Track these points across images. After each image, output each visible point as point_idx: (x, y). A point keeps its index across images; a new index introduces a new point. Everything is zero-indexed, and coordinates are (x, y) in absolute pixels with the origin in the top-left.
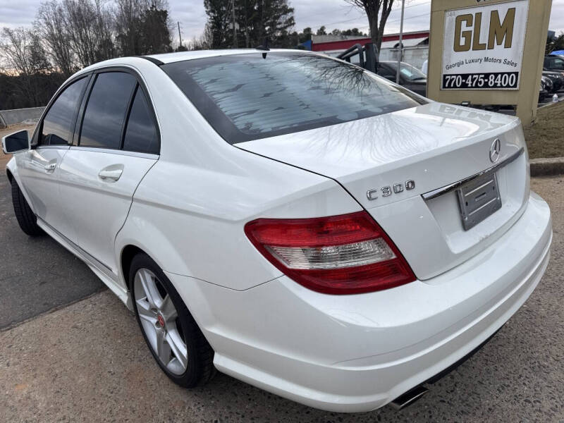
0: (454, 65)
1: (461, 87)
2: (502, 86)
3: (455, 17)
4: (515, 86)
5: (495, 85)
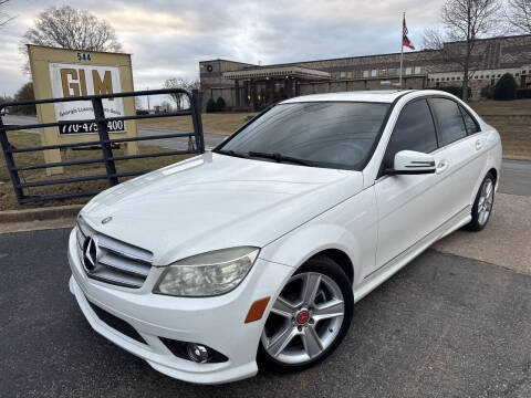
0: (68, 113)
2: (114, 130)
3: (59, 70)
4: (123, 129)
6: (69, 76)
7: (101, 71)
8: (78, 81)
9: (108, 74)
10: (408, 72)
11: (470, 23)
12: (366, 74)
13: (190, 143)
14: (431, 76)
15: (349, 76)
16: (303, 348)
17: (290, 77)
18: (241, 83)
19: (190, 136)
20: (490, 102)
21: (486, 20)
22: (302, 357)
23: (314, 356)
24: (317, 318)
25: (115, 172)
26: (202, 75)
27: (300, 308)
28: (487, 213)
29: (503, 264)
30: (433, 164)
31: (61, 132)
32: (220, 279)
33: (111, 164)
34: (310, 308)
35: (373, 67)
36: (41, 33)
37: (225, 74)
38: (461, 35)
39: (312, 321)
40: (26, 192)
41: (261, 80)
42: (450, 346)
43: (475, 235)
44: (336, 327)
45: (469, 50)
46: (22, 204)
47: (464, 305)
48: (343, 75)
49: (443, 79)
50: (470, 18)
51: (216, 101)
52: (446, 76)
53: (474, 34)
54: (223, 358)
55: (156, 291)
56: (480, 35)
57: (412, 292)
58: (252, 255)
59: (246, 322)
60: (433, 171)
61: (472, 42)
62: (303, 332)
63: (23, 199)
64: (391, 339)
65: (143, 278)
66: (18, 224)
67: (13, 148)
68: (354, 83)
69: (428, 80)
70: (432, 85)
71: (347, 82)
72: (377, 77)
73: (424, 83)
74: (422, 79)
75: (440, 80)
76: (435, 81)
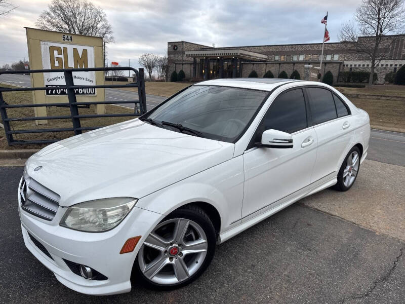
0: (54, 79)
1: (60, 94)
2: (87, 94)
3: (48, 47)
4: (94, 93)
5: (83, 93)
6: (56, 52)
7: (80, 49)
8: (62, 56)
9: (85, 52)
10: (329, 58)
11: (379, 23)
12: (295, 58)
13: (136, 108)
14: (346, 63)
15: (282, 59)
16: (174, 274)
17: (236, 58)
18: (198, 60)
19: (136, 103)
20: (391, 85)
21: (392, 20)
22: (173, 280)
23: (181, 280)
24: (185, 252)
25: (80, 126)
26: (169, 53)
27: (171, 244)
28: (353, 178)
29: (353, 220)
30: (291, 141)
31: (48, 93)
32: (105, 220)
33: (77, 121)
34: (180, 245)
35: (301, 53)
36: (53, 14)
37: (186, 53)
38: (372, 32)
39: (181, 254)
40: (14, 137)
41: (214, 59)
42: (288, 281)
43: (341, 194)
44: (200, 260)
45: (377, 44)
46: (11, 146)
47: (310, 250)
48: (277, 58)
49: (355, 65)
50: (379, 19)
51: (178, 73)
52: (358, 63)
53: (381, 31)
54: (103, 278)
55: (63, 224)
56: (386, 32)
57: (274, 236)
58: (130, 204)
59: (121, 253)
60: (291, 147)
61: (379, 37)
62: (173, 262)
63: (12, 142)
64: (246, 271)
65: (54, 213)
66: (7, 161)
67: (6, 104)
68: (285, 65)
69: (344, 66)
70: (347, 70)
71: (280, 64)
72: (303, 61)
73: (340, 68)
74: (339, 64)
75: (353, 66)
76: (349, 67)
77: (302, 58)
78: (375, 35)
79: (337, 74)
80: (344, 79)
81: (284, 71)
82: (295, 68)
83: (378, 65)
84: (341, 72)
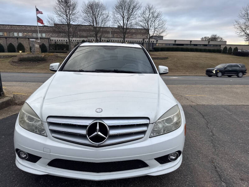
12: (16, 34)
14: (52, 38)
15: (5, 35)
35: (19, 31)
45: (69, 29)
48: (1, 34)
52: (59, 39)
56: (72, 23)
68: (11, 39)
69: (51, 40)
70: (53, 43)
71: (6, 38)
72: (22, 36)
73: (49, 41)
74: (48, 39)
75: (56, 41)
76: (54, 41)
77: (21, 35)
78: (67, 24)
79: (48, 45)
80: (53, 49)
81: (11, 43)
82: (19, 41)
83: (71, 40)
84: (50, 44)
